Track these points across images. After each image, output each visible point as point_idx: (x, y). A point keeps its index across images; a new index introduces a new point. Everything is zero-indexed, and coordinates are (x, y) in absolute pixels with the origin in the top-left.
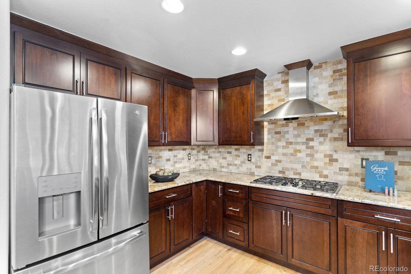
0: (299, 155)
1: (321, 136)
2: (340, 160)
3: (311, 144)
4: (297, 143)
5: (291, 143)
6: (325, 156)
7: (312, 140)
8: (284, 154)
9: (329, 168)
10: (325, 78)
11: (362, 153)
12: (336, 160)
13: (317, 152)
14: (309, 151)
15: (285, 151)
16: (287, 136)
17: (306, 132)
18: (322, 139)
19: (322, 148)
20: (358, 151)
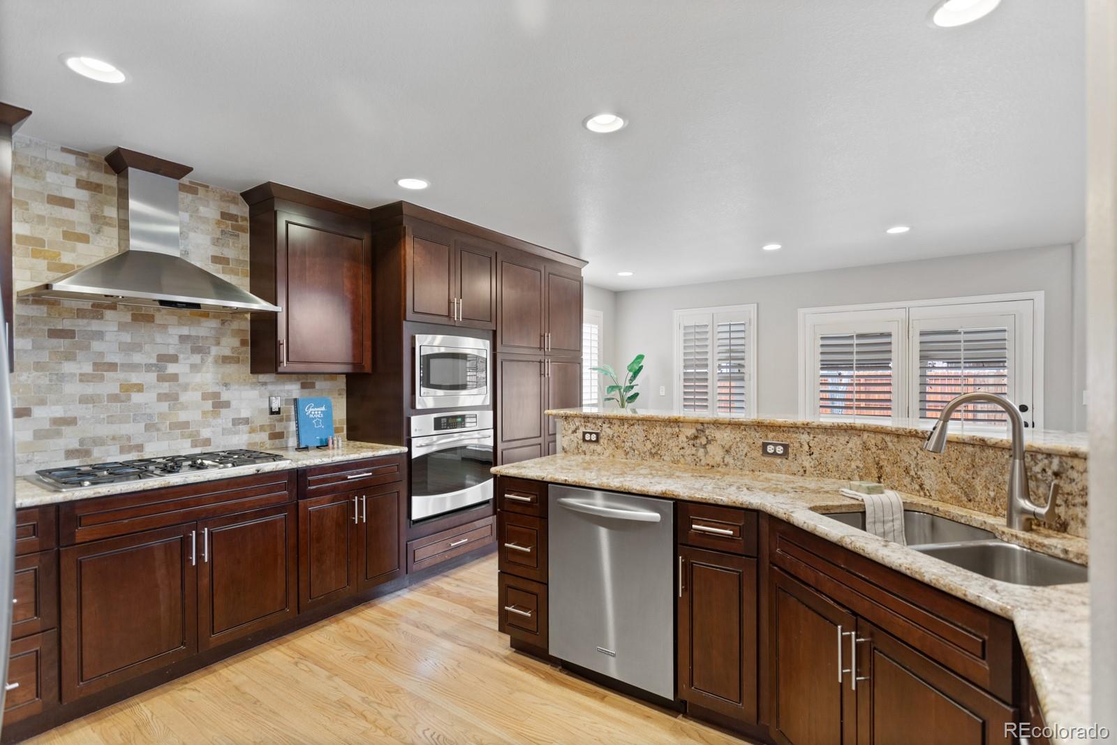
0: (136, 398)
1: (196, 350)
2: (234, 404)
3: (172, 368)
4: (133, 367)
5: (112, 367)
6: (205, 397)
7: (174, 359)
8: (84, 400)
9: (214, 422)
11: (270, 387)
12: (227, 405)
13: (185, 387)
14: (165, 387)
15: (90, 389)
16: (96, 346)
17: (159, 338)
18: (197, 358)
19: (198, 378)
20: (265, 384)
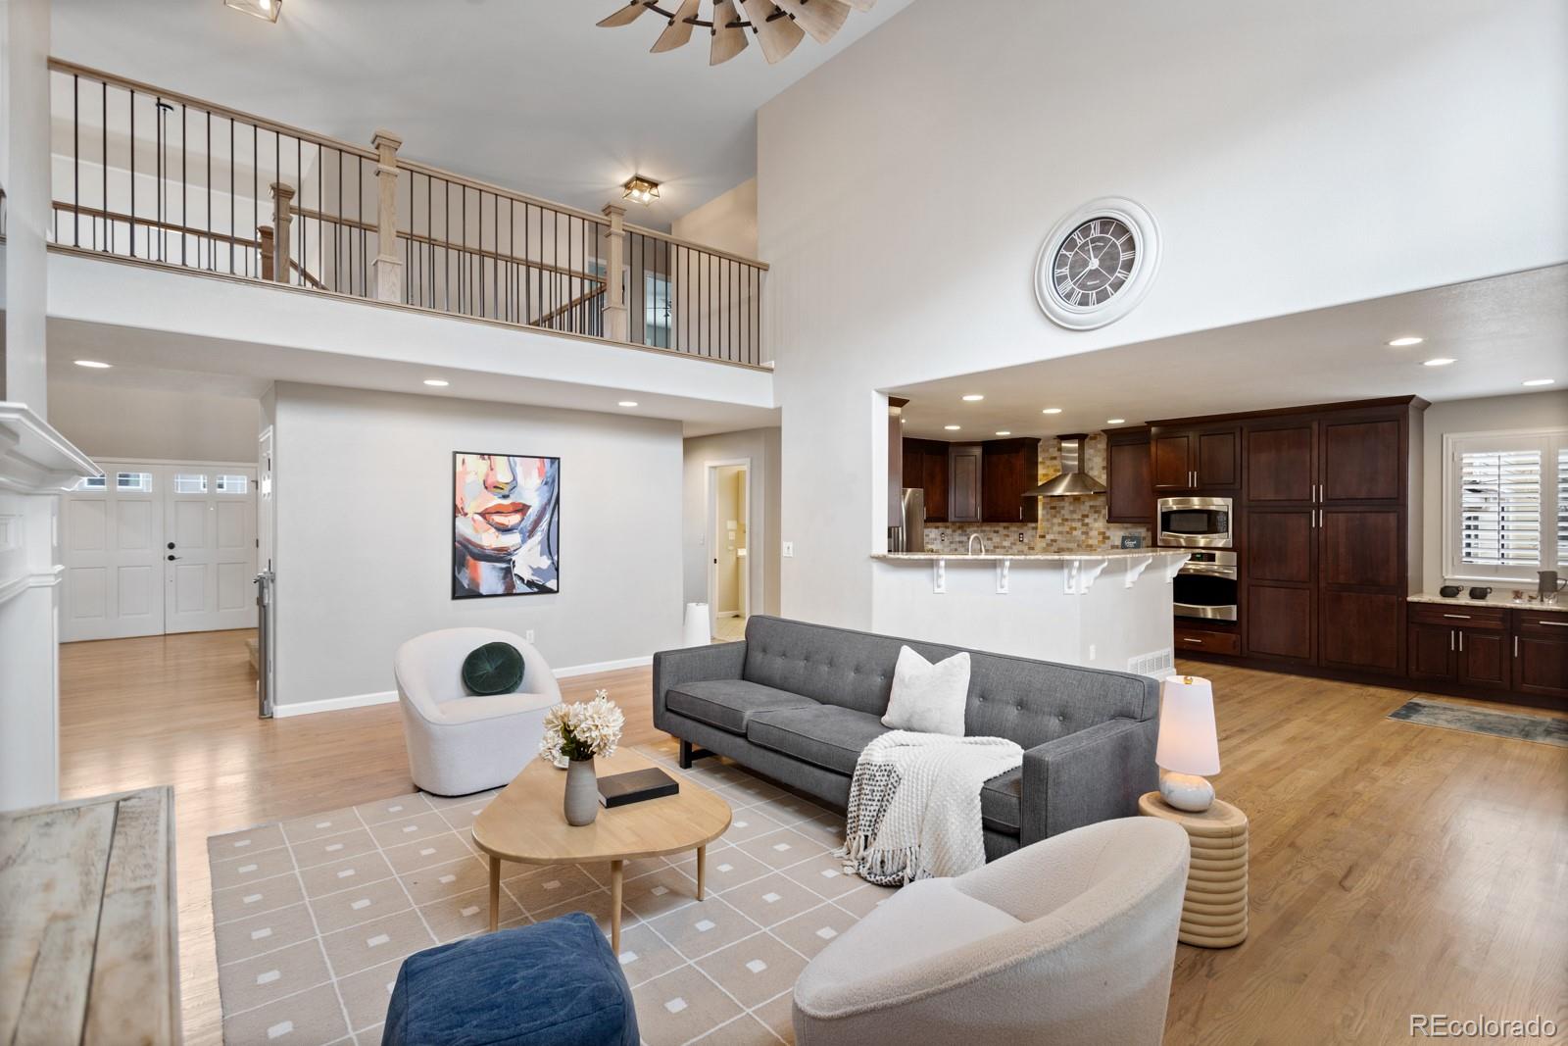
0: (1075, 533)
1: (1096, 512)
2: (1112, 538)
3: (1087, 521)
4: (1073, 520)
5: (1067, 520)
6: (1100, 533)
7: (1087, 516)
8: (1060, 533)
9: (1103, 546)
10: (1099, 451)
11: (1130, 530)
12: (1108, 538)
13: (1091, 529)
14: (1084, 529)
15: (1060, 529)
16: (1063, 512)
17: (1082, 507)
18: (1096, 515)
19: (1096, 525)
20: (1127, 528)
